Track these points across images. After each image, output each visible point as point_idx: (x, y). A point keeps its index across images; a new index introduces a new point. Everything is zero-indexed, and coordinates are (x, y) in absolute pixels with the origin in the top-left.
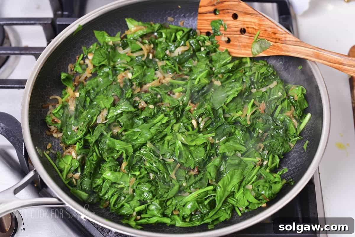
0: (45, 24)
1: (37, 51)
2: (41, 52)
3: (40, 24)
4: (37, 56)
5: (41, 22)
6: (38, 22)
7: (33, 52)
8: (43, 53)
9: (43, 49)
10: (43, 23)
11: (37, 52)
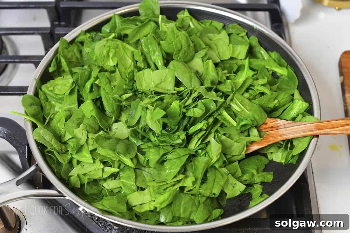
0: (44, 33)
1: (37, 59)
2: (40, 60)
3: (39, 34)
4: (37, 64)
5: (40, 32)
6: (37, 32)
7: (33, 60)
8: (42, 61)
9: (42, 57)
10: (41, 33)
11: (37, 61)
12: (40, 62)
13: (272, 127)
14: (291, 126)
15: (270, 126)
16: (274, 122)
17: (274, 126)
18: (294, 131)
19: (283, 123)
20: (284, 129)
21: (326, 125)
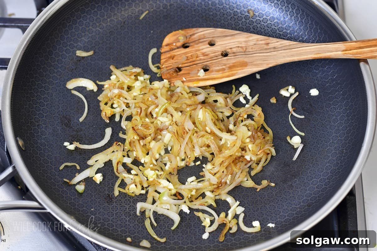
2: (29, 25)
4: (24, 30)
7: (19, 25)
8: (31, 26)
9: (31, 21)
11: (24, 25)
12: (29, 26)
13: (274, 48)
14: (297, 47)
15: (273, 46)
16: (277, 42)
17: (277, 46)
18: (300, 53)
19: (288, 44)
20: (289, 50)
21: (338, 47)
